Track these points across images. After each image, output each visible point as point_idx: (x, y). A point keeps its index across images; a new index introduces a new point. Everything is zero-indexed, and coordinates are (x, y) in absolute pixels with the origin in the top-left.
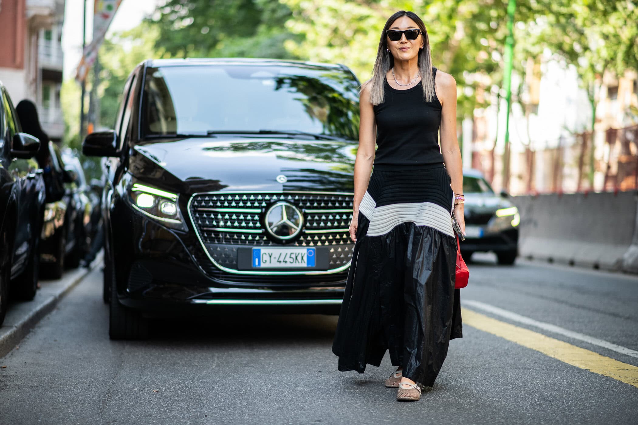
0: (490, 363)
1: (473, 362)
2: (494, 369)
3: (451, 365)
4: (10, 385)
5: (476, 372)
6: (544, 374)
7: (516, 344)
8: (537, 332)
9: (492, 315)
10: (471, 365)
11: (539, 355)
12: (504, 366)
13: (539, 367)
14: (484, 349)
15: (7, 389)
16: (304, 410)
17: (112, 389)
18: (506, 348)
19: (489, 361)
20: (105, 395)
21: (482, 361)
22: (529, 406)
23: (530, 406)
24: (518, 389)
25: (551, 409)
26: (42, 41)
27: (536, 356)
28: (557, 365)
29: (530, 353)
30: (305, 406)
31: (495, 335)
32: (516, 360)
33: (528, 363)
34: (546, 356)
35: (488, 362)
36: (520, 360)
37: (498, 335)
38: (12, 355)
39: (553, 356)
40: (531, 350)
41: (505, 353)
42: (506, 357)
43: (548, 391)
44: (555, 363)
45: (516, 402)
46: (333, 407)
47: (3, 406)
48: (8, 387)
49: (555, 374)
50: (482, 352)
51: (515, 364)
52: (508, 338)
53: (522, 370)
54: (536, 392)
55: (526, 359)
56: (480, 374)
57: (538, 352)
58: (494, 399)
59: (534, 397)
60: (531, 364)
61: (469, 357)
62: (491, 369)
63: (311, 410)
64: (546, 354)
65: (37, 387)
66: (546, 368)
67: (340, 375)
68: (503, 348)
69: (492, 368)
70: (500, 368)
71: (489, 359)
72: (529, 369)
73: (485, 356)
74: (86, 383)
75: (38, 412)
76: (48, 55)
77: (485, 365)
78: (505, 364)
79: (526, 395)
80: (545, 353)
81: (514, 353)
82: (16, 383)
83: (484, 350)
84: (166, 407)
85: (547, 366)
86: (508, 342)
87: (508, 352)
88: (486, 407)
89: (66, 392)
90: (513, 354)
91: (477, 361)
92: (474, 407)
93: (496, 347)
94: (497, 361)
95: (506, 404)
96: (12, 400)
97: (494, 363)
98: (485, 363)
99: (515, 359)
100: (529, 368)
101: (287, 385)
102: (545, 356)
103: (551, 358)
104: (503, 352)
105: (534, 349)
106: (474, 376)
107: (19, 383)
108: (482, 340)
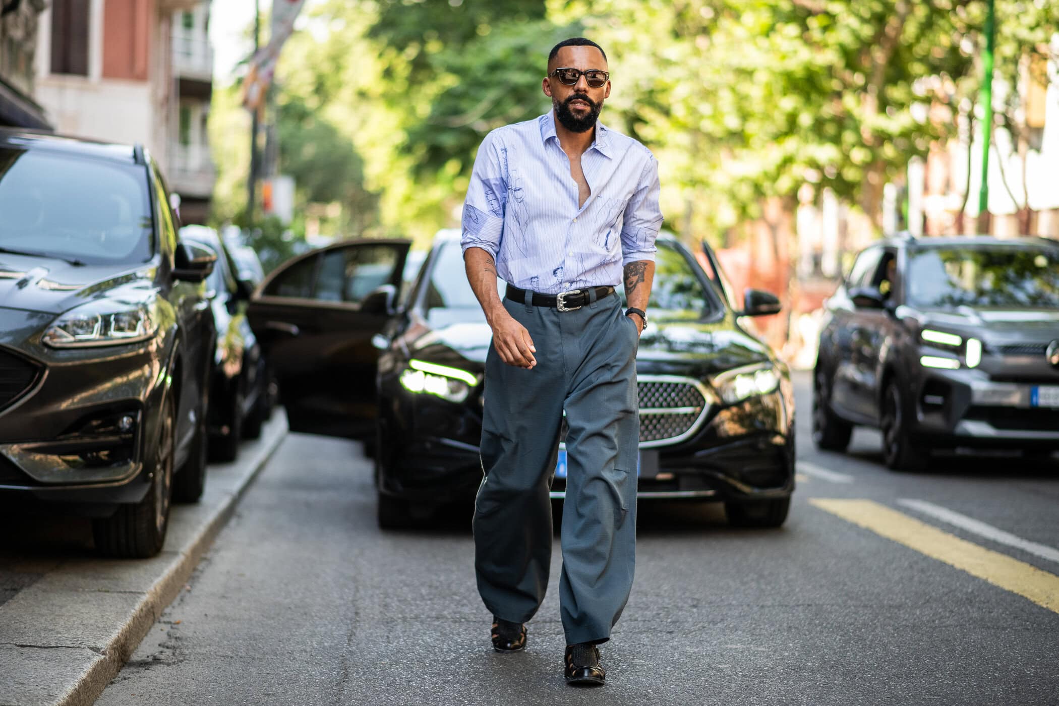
0: (942, 617)
1: (915, 616)
2: (948, 628)
3: (878, 622)
4: (190, 654)
5: (919, 633)
6: (1028, 638)
7: (985, 582)
8: (1022, 560)
9: (949, 528)
10: (912, 621)
11: (1023, 603)
12: (964, 623)
13: (1022, 625)
14: (933, 591)
15: (187, 661)
16: (648, 699)
17: (348, 662)
18: (970, 590)
19: (940, 613)
20: (338, 673)
21: (929, 615)
22: (999, 694)
23: (1001, 694)
24: (984, 665)
25: (1034, 700)
26: (178, 31)
27: (1017, 605)
28: (1050, 622)
29: (1009, 599)
30: (649, 693)
31: (952, 566)
32: (985, 613)
33: (1004, 618)
34: (1035, 605)
35: (939, 616)
36: (992, 612)
37: (958, 566)
38: (182, 600)
39: (1045, 606)
40: (1010, 593)
41: (967, 599)
42: (969, 607)
43: (1033, 668)
44: (1047, 619)
45: (979, 686)
46: (693, 694)
47: (187, 690)
48: (187, 657)
49: (1046, 638)
50: (931, 597)
51: (982, 619)
52: (974, 573)
53: (993, 631)
54: (1012, 669)
55: (1001, 611)
56: (925, 638)
57: (1022, 597)
58: (946, 682)
59: (1010, 678)
60: (1009, 620)
61: (908, 606)
62: (944, 629)
63: (660, 699)
64: (1035, 602)
65: (232, 657)
66: (1033, 626)
67: (701, 639)
68: (964, 590)
69: (945, 627)
70: (957, 626)
71: (940, 610)
72: (1004, 629)
73: (934, 606)
74: (306, 652)
75: (242, 701)
76: (188, 54)
77: (934, 621)
78: (967, 619)
79: (997, 675)
80: (1032, 599)
81: (983, 599)
82: (198, 650)
83: (934, 594)
84: (435, 693)
85: (1034, 623)
86: (975, 578)
87: (973, 598)
88: (931, 695)
89: (278, 667)
90: (980, 602)
91: (921, 614)
92: (912, 695)
93: (953, 588)
94: (953, 614)
95: (963, 691)
96: (198, 681)
97: (949, 617)
98: (934, 618)
99: (982, 610)
100: (1005, 626)
101: (619, 655)
102: (1033, 604)
103: (1042, 608)
104: (964, 597)
105: (1016, 591)
106: (915, 641)
107: (203, 650)
108: (931, 576)
